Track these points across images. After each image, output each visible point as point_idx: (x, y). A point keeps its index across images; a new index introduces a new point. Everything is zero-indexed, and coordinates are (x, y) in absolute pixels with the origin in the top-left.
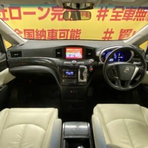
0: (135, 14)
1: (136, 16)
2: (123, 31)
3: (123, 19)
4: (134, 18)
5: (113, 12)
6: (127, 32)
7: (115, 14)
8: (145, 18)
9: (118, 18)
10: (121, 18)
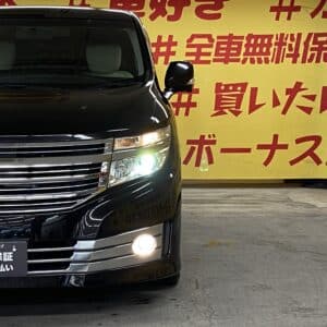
0: (243, 50)
1: (246, 53)
2: (223, 88)
3: (215, 60)
4: (242, 57)
5: (188, 46)
6: (235, 90)
7: (194, 50)
8: (270, 57)
9: (202, 58)
10: (210, 58)
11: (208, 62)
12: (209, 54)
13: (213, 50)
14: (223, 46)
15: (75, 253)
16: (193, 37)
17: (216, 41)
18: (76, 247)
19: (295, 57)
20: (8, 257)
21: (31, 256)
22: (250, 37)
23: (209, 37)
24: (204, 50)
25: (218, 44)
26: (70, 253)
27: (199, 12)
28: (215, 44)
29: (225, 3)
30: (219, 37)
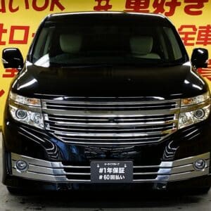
3: (197, 43)
7: (183, 36)
9: (189, 41)
10: (194, 41)
11: (192, 44)
12: (193, 39)
13: (196, 36)
14: (203, 33)
15: (160, 169)
16: (183, 27)
17: (198, 30)
18: (161, 165)
20: (122, 171)
21: (135, 170)
23: (194, 27)
24: (190, 36)
25: (200, 32)
26: (157, 169)
27: (187, 10)
28: (197, 32)
29: (205, 4)
30: (200, 28)
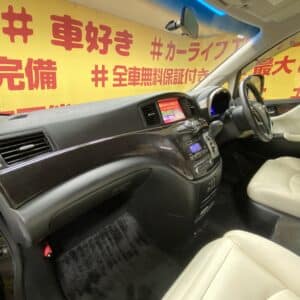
0: (141, 77)
1: (143, 79)
3: (129, 84)
4: (140, 82)
5: (114, 74)
7: (118, 77)
8: (152, 82)
9: (123, 82)
10: (127, 82)
11: (125, 85)
12: (126, 80)
13: (127, 77)
14: (132, 74)
16: (117, 67)
17: (128, 71)
19: (160, 81)
22: (144, 69)
23: (124, 67)
24: (123, 77)
25: (130, 73)
28: (128, 73)
30: (130, 69)
